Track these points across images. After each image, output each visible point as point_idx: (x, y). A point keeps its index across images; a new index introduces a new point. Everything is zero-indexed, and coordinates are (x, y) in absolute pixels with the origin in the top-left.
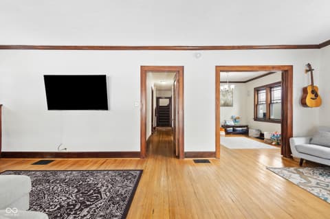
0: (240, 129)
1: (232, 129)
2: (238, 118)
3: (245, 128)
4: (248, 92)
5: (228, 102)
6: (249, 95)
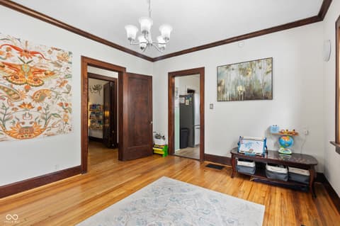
2: (293, 134)
5: (256, 87)
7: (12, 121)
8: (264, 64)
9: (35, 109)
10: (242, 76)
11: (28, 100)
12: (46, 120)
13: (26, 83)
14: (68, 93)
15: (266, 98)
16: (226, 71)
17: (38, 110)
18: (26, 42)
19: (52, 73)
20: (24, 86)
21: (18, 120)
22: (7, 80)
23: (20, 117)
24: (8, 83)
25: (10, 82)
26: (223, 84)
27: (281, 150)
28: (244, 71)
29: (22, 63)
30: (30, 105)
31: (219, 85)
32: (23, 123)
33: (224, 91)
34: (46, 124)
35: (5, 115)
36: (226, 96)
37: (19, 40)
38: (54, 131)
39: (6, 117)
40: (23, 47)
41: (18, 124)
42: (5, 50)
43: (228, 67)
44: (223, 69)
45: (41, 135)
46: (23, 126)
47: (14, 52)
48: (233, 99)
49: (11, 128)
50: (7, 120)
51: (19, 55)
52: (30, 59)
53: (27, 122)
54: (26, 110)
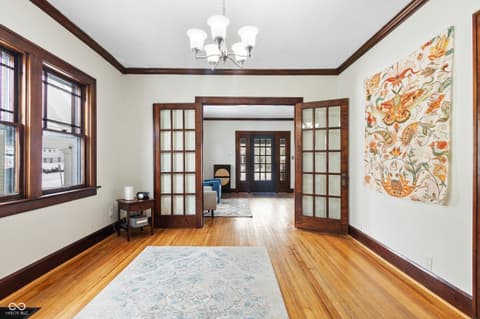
9: (401, 156)
11: (398, 144)
12: (414, 173)
13: (395, 121)
14: (445, 120)
17: (403, 158)
19: (421, 92)
20: (394, 125)
22: (384, 122)
23: (388, 167)
24: (385, 126)
29: (394, 96)
32: (391, 175)
34: (415, 180)
40: (395, 74)
46: (392, 178)
47: (389, 85)
52: (400, 86)
53: (394, 173)
54: (395, 157)
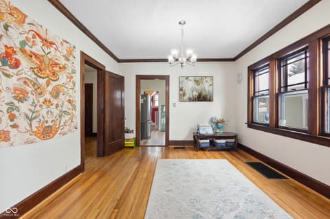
0: (224, 141)
1: (208, 141)
2: (223, 121)
3: (233, 140)
4: (239, 76)
5: (204, 93)
6: (239, 82)
7: (38, 119)
8: (208, 79)
9: (54, 106)
10: (196, 86)
11: (48, 96)
12: (60, 117)
13: (47, 77)
14: (73, 89)
15: (210, 101)
16: (186, 81)
17: (57, 107)
18: (47, 30)
19: (64, 68)
20: (46, 80)
21: (44, 117)
22: (33, 71)
23: (45, 115)
24: (34, 76)
25: (36, 74)
26: (184, 89)
27: (218, 131)
28: (197, 82)
29: (43, 54)
30: (50, 101)
31: (181, 90)
32: (47, 122)
33: (184, 95)
34: (60, 122)
35: (33, 113)
36: (186, 98)
37: (41, 26)
38: (66, 129)
39: (34, 115)
40: (44, 36)
41: (43, 123)
42: (31, 37)
43: (187, 78)
44: (184, 79)
45: (57, 135)
46: (46, 125)
47: (38, 40)
48: (190, 100)
49: (37, 127)
50: (35, 118)
51: (42, 44)
52: (49, 51)
53: (50, 120)
54: (48, 107)
